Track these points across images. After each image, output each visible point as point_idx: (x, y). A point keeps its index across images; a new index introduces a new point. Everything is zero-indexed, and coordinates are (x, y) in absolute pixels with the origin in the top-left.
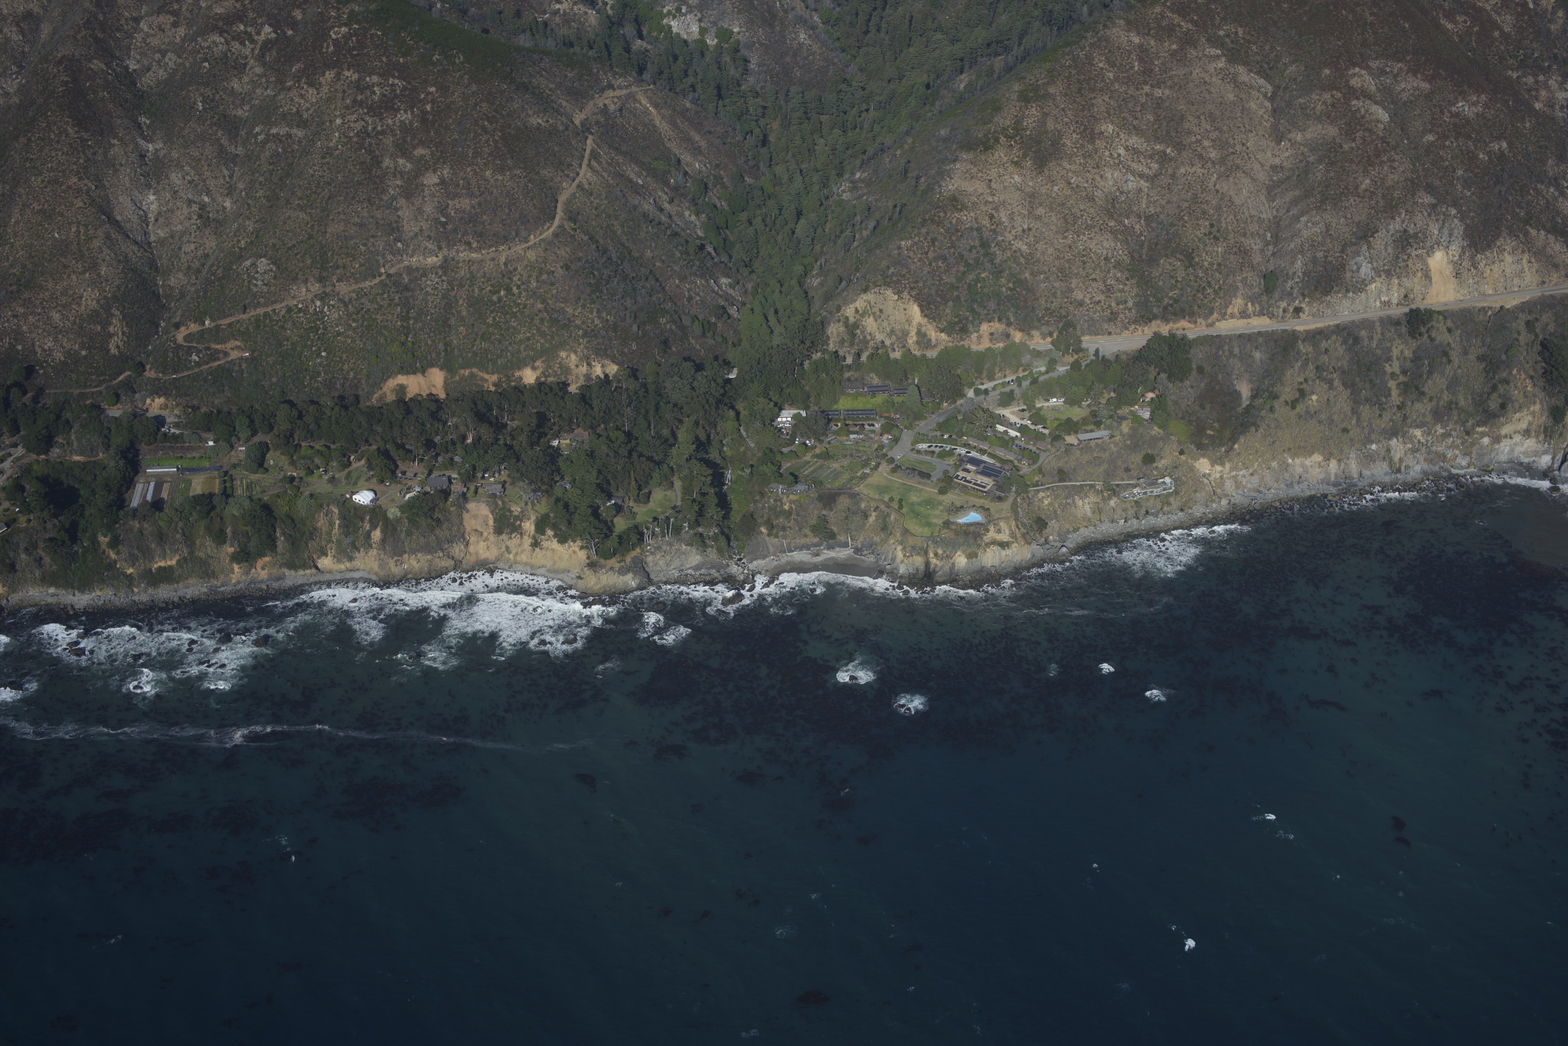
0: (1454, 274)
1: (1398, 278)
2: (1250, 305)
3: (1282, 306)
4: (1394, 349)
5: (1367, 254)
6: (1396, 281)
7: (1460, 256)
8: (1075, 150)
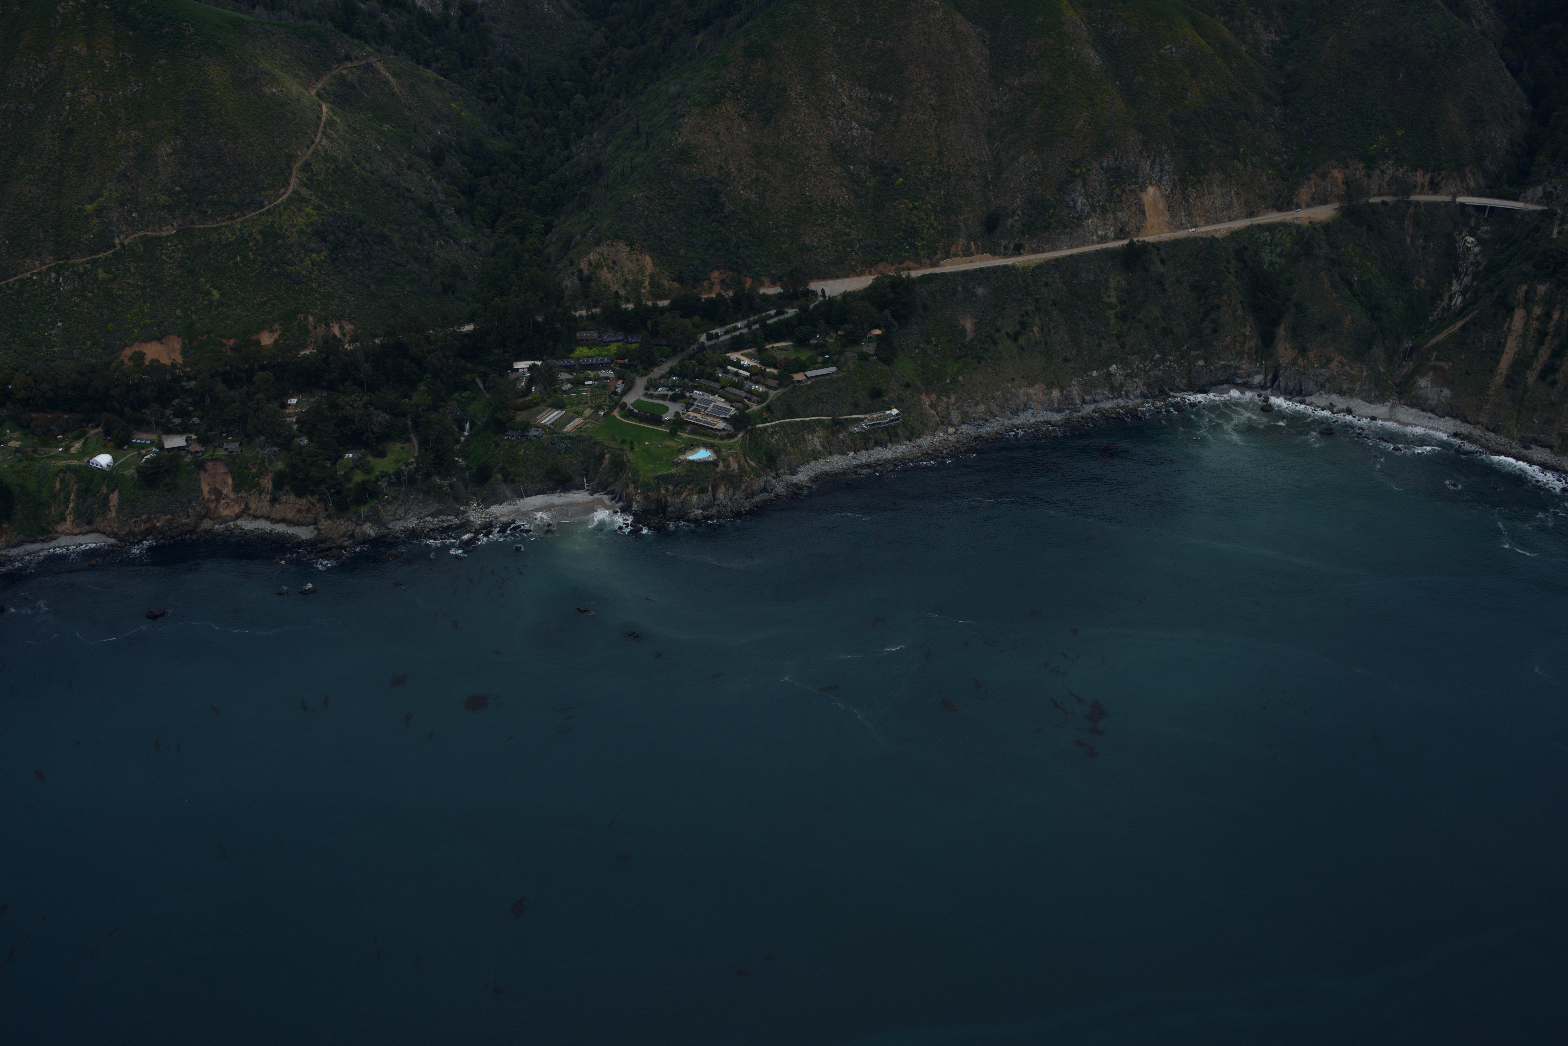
0: (1167, 208)
1: (1113, 213)
2: (972, 244)
3: (1003, 244)
4: (1111, 280)
5: (1083, 190)
6: (1112, 216)
7: (1172, 190)
8: (800, 101)
